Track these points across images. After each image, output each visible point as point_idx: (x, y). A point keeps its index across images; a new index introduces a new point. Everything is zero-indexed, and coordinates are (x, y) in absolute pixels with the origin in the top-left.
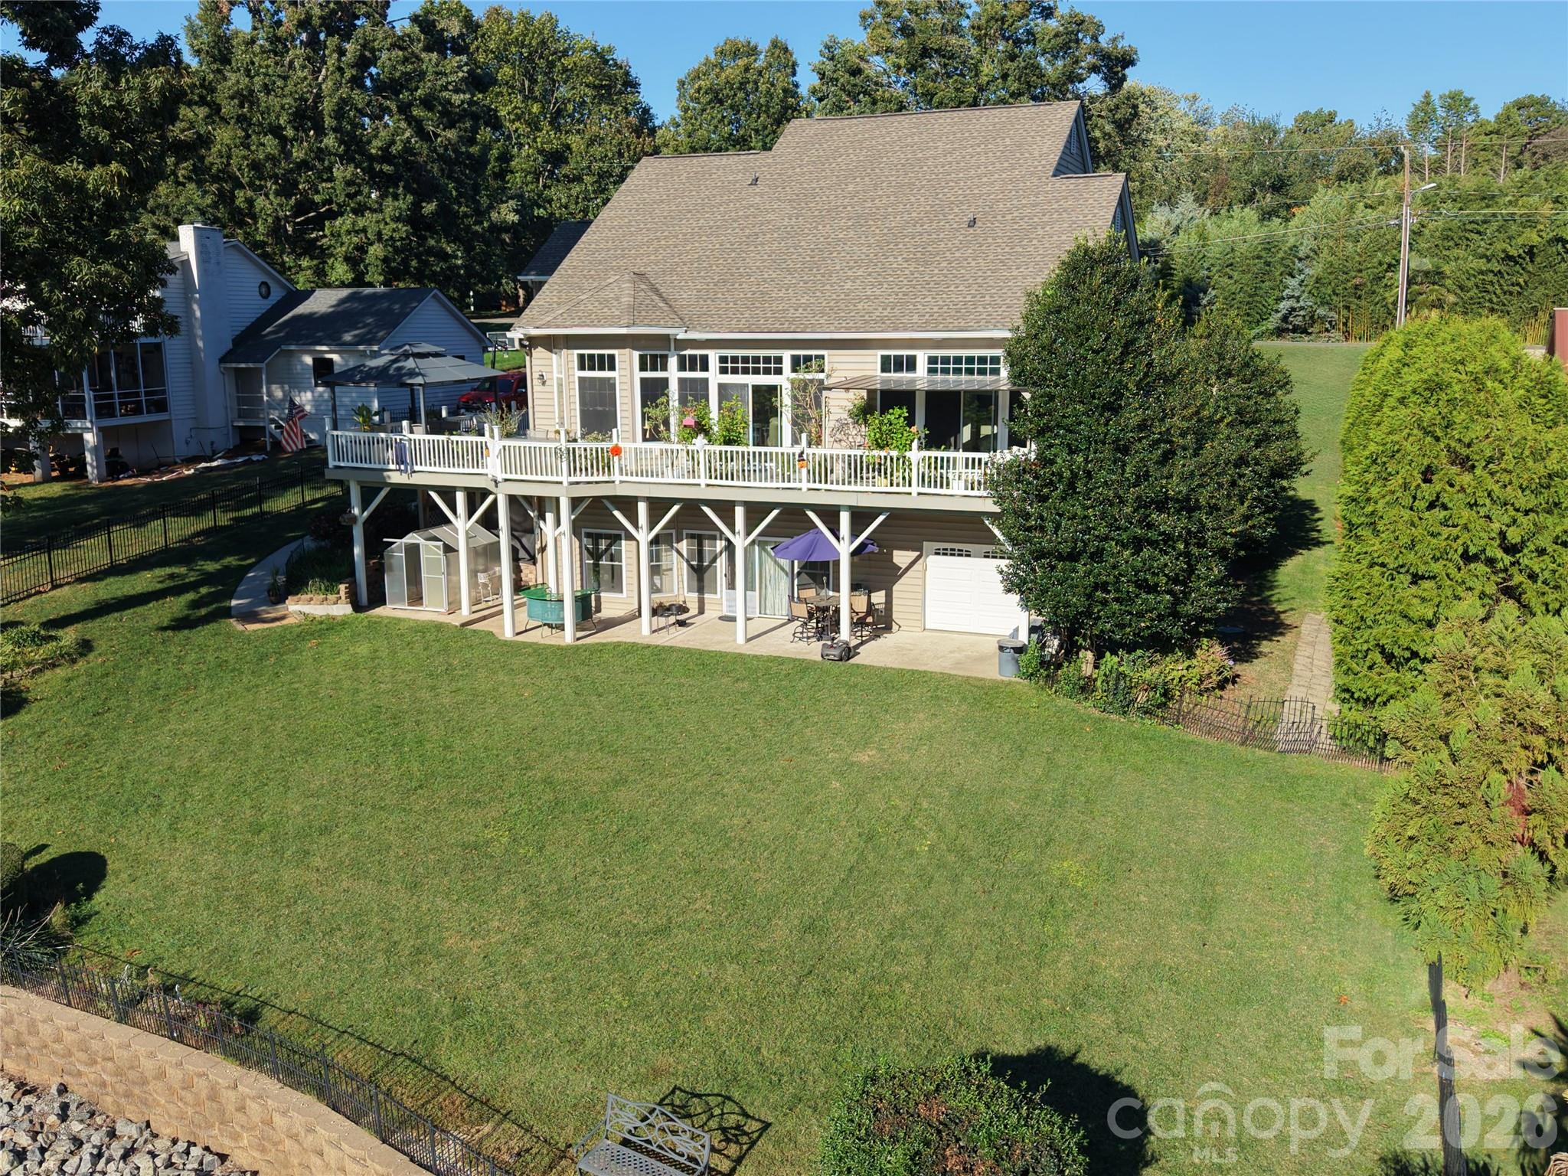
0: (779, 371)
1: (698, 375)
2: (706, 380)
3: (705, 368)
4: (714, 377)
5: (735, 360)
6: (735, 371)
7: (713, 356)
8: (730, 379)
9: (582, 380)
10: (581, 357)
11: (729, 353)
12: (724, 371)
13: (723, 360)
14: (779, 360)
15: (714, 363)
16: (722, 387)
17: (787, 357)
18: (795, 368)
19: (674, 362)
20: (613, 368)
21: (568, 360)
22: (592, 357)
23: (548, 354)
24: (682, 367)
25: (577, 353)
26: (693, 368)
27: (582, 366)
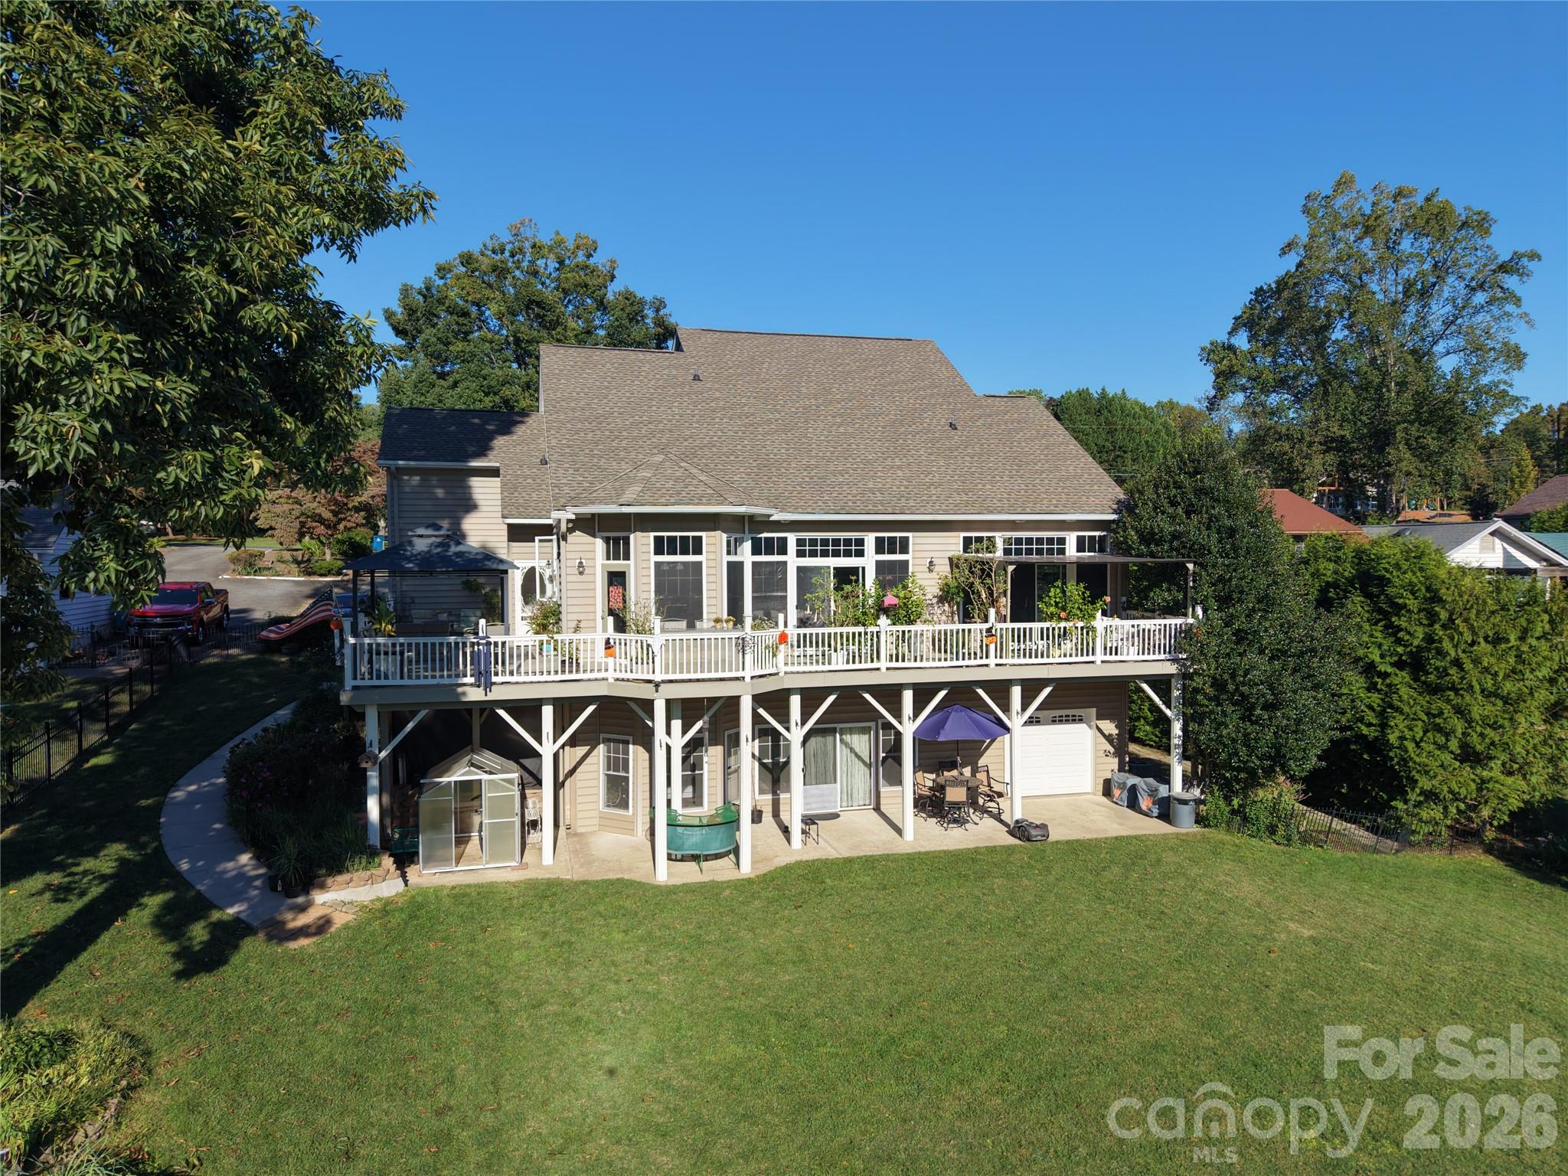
0: (860, 553)
1: (775, 558)
2: (784, 564)
3: (783, 551)
4: (793, 561)
5: (813, 542)
6: (813, 554)
7: (792, 538)
8: (808, 562)
9: (658, 565)
10: (658, 541)
11: (808, 535)
12: (800, 554)
13: (801, 542)
14: (860, 542)
15: (792, 547)
16: (800, 570)
17: (870, 539)
18: (879, 550)
19: (747, 546)
20: (698, 551)
21: (642, 542)
22: (672, 540)
23: (588, 539)
24: (756, 551)
25: (652, 535)
26: (769, 551)
27: (659, 551)
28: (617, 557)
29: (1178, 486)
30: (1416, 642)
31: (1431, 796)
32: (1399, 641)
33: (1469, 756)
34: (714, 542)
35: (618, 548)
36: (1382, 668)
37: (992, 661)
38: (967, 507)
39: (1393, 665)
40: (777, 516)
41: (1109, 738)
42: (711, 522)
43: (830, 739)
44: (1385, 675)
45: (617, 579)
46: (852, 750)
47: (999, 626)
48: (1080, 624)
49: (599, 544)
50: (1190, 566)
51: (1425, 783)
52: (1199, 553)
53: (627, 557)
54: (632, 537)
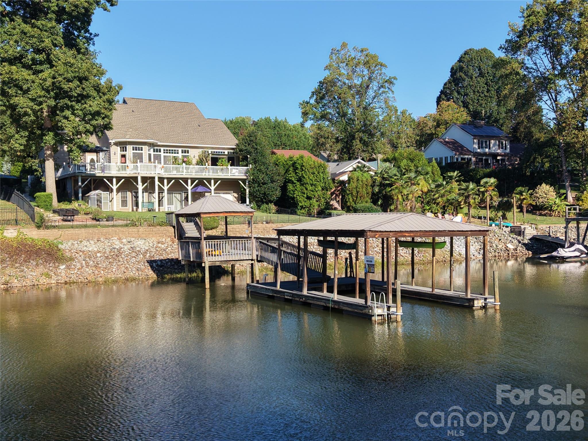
0: (178, 153)
1: (158, 153)
2: (161, 155)
3: (160, 151)
4: (162, 154)
5: (167, 150)
6: (167, 153)
7: (162, 149)
8: (166, 154)
9: (133, 153)
10: (133, 147)
11: (166, 148)
12: (164, 153)
13: (164, 150)
14: (178, 151)
15: (162, 151)
16: (164, 156)
17: (180, 150)
18: (182, 153)
19: (152, 150)
20: (142, 150)
21: (129, 148)
22: (136, 147)
23: (117, 147)
24: (154, 151)
25: (132, 146)
26: (157, 152)
27: (133, 150)
28: (123, 151)
29: (247, 139)
30: (300, 175)
31: (302, 207)
32: (297, 176)
33: (309, 198)
34: (145, 148)
35: (124, 149)
36: (295, 182)
37: (207, 174)
38: (202, 143)
39: (297, 181)
40: (159, 143)
41: (235, 197)
42: (145, 144)
43: (171, 195)
44: (295, 183)
45: (123, 156)
46: (177, 198)
47: (208, 167)
48: (225, 167)
49: (119, 148)
50: (249, 156)
51: (300, 204)
52: (250, 153)
53: (126, 151)
54: (127, 146)
